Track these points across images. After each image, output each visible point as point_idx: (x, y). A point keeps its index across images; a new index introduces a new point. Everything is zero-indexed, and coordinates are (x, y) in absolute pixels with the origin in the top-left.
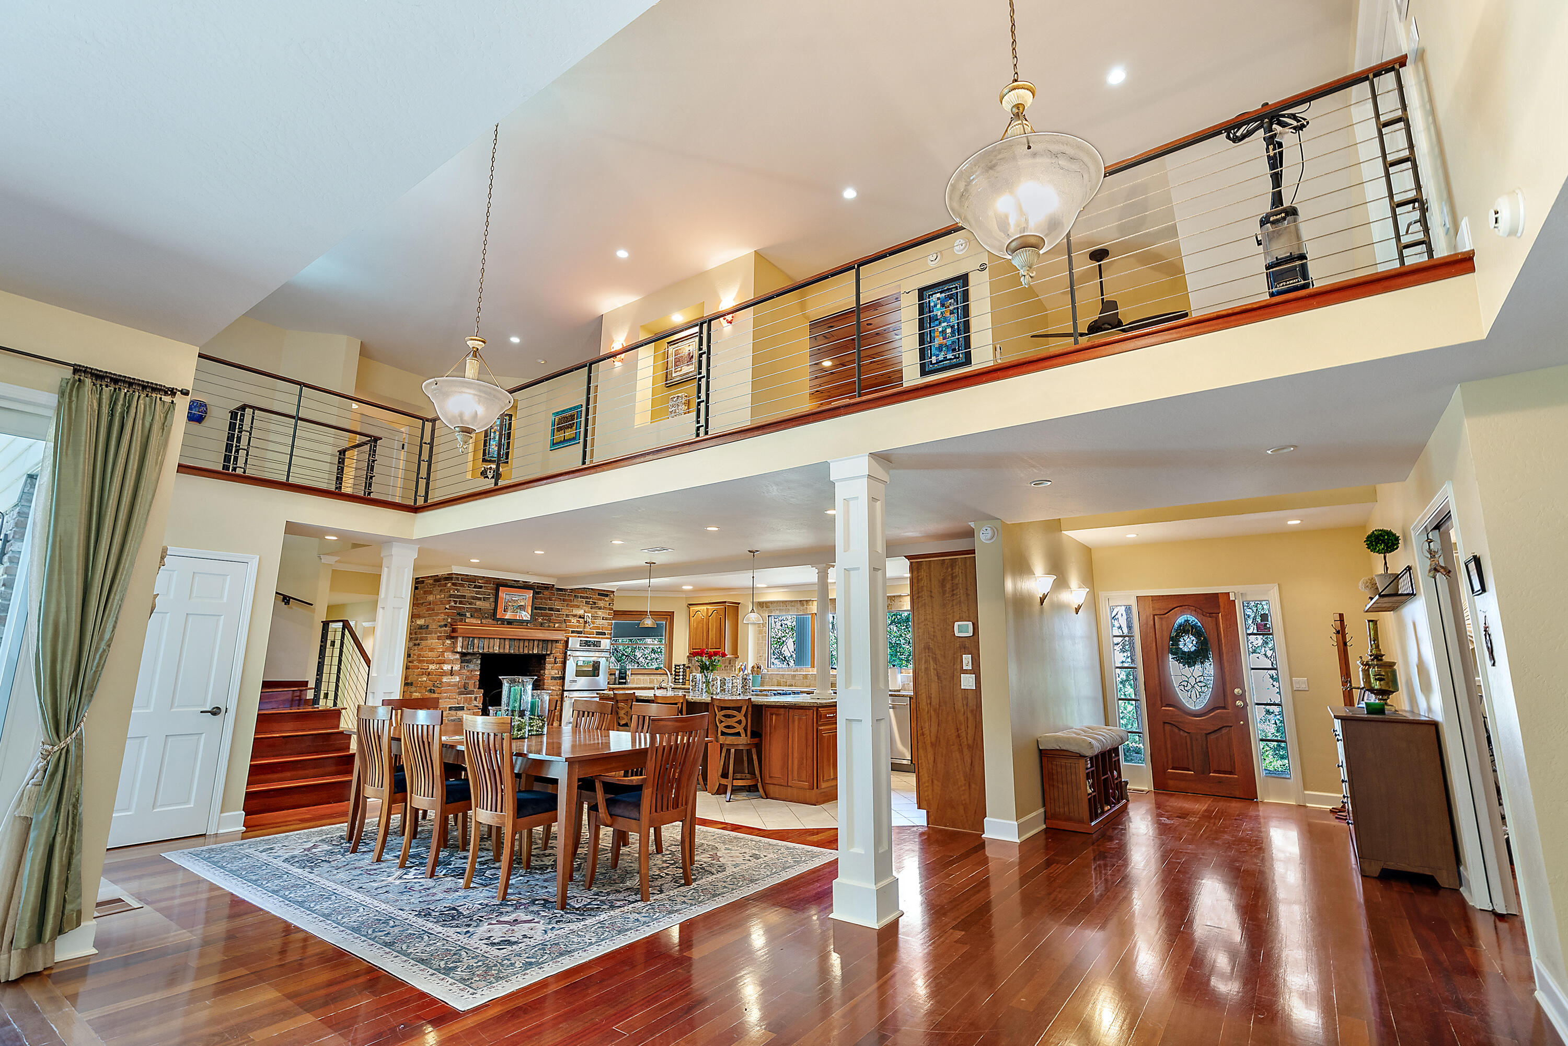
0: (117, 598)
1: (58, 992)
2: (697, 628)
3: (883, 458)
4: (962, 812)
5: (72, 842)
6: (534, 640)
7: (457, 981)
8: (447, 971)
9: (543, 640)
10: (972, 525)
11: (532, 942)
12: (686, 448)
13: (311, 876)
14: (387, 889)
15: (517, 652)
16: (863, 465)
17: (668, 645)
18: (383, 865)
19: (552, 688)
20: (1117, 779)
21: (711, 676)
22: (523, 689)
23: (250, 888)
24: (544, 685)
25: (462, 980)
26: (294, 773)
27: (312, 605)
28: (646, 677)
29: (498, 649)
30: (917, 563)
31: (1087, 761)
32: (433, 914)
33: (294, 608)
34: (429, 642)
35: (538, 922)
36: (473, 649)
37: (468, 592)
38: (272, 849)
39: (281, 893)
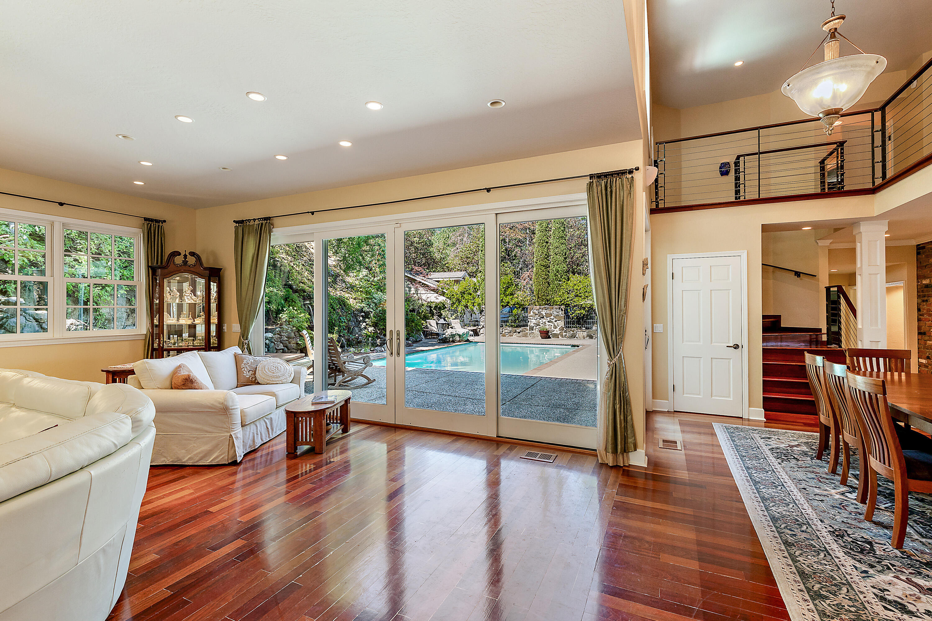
5: (624, 409)
13: (778, 466)
14: (824, 498)
23: (737, 460)
27: (816, 276)
32: (846, 538)
33: (802, 280)
38: (769, 438)
39: (751, 471)
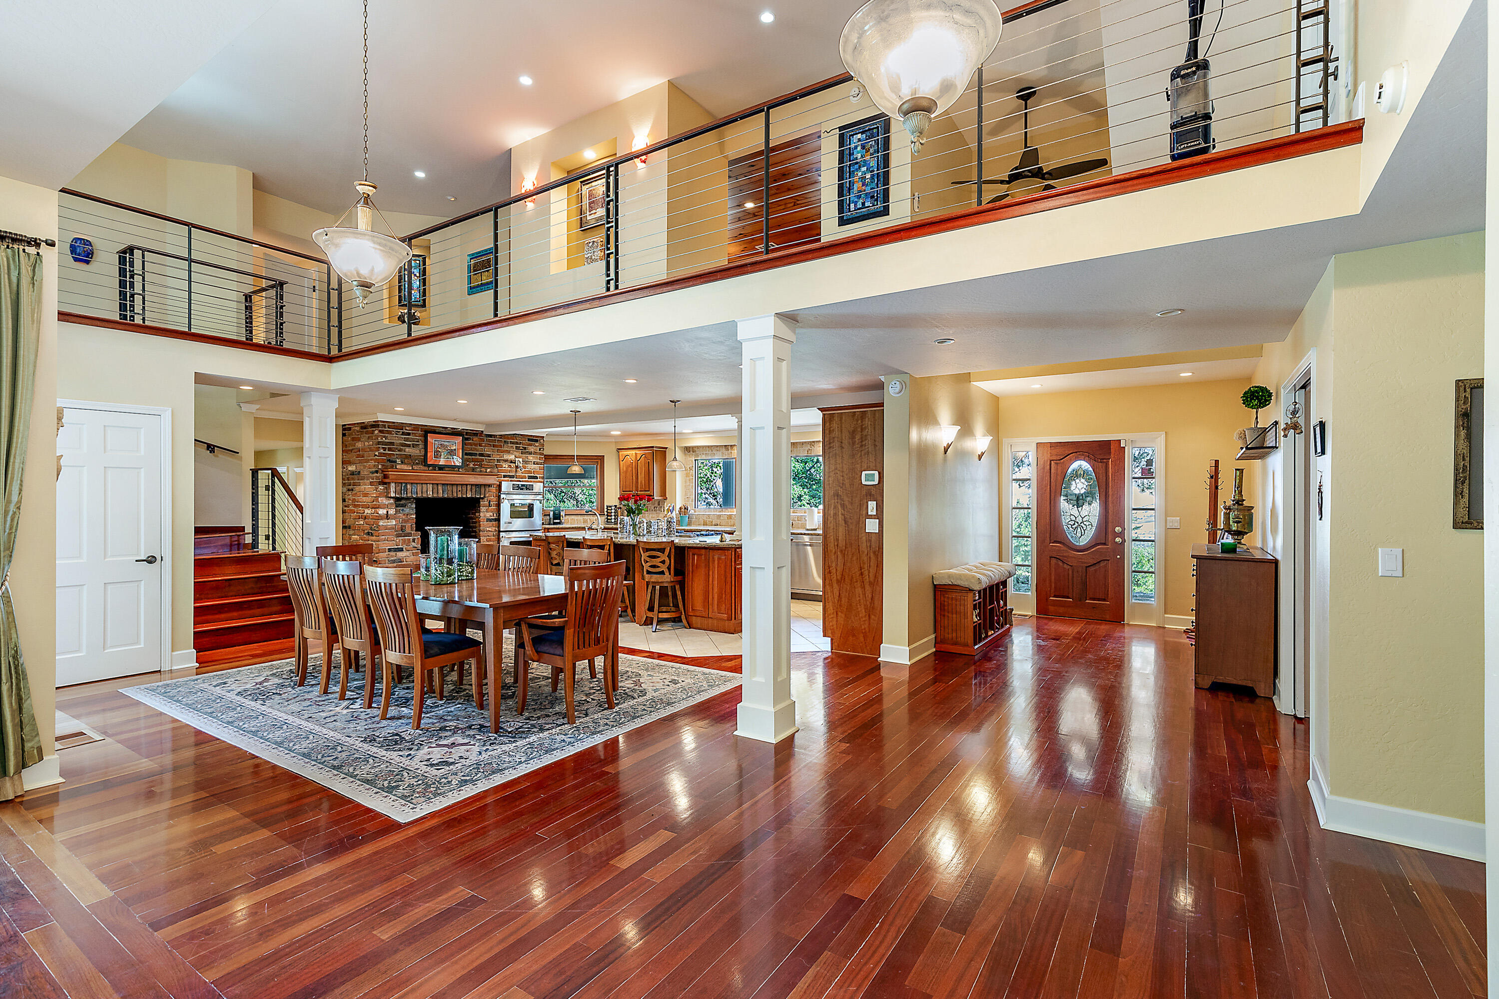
0: (18, 461)
1: (31, 816)
2: (626, 472)
3: (790, 318)
4: (862, 639)
5: (19, 689)
6: (467, 485)
7: (399, 797)
8: (390, 789)
9: (476, 485)
10: (882, 378)
11: (468, 763)
12: (596, 303)
13: (263, 708)
14: (335, 718)
15: (450, 496)
16: (768, 325)
17: (599, 488)
18: (331, 696)
19: (488, 529)
20: (1003, 607)
21: (637, 520)
22: (449, 538)
23: (206, 720)
24: (480, 526)
25: (404, 797)
26: (241, 613)
27: (238, 453)
28: (579, 518)
29: (431, 493)
30: (830, 416)
31: (975, 594)
32: (378, 739)
33: (220, 456)
34: (362, 487)
35: (474, 745)
36: (407, 494)
37: (396, 438)
38: (225, 683)
39: (236, 724)
